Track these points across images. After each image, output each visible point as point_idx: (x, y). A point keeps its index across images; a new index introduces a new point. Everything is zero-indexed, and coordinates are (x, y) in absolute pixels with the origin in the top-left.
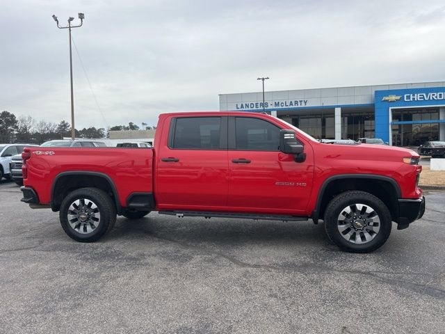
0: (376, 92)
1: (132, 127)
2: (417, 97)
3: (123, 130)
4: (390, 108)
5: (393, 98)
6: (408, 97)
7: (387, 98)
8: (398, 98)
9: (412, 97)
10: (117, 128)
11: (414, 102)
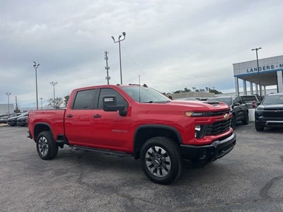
1: (187, 90)
3: (181, 93)
10: (178, 92)
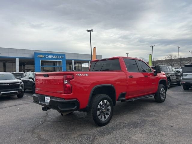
0: (35, 53)
2: (50, 57)
4: (41, 60)
5: (42, 56)
6: (47, 56)
7: (39, 56)
8: (43, 56)
9: (48, 57)
11: (49, 58)
